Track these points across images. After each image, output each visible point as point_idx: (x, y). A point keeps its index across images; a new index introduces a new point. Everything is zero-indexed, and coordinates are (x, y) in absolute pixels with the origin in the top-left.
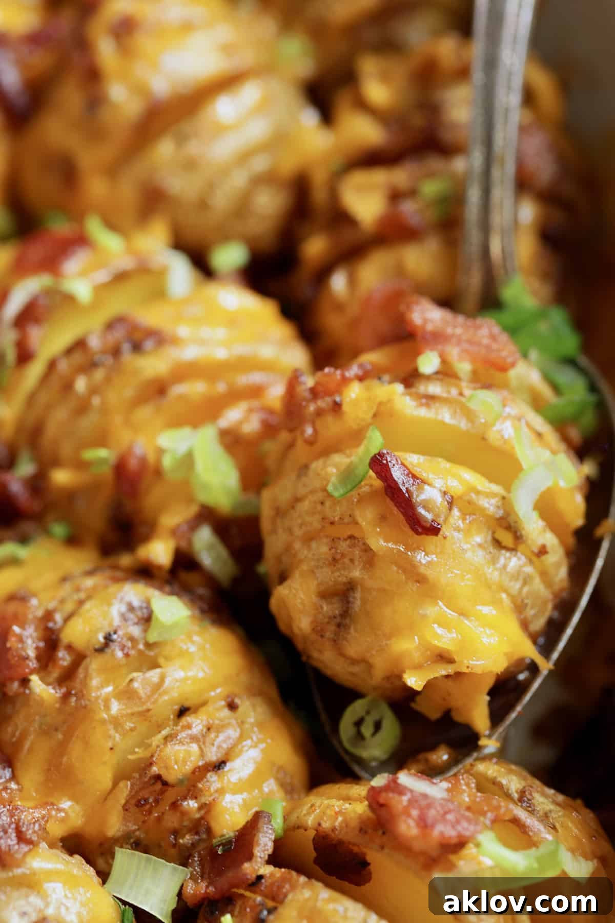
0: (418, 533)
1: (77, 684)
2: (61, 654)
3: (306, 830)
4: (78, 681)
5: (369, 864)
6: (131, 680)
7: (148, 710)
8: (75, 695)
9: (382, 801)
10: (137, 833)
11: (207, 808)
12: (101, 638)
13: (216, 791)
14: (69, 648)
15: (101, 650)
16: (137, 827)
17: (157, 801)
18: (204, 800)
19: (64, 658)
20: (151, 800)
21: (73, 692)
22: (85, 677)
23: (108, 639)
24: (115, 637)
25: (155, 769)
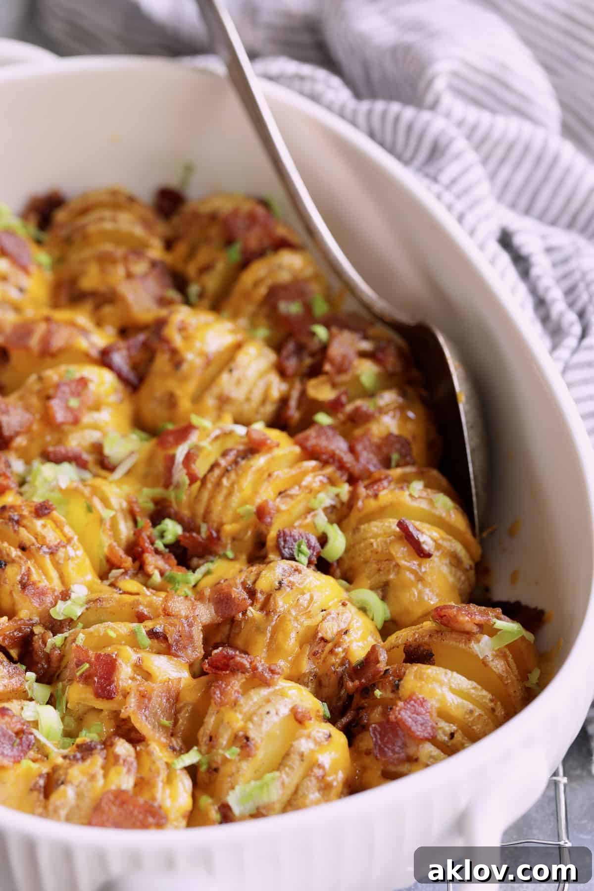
0: (421, 557)
1: (272, 607)
2: (259, 595)
3: (398, 647)
4: (272, 605)
5: (434, 655)
6: (298, 600)
7: (310, 612)
8: (272, 611)
9: (442, 614)
10: (315, 670)
11: (346, 651)
12: (277, 584)
13: (349, 642)
14: (261, 592)
15: (279, 589)
16: (315, 666)
17: (323, 651)
18: (345, 646)
19: (260, 597)
20: (320, 651)
21: (271, 610)
22: (275, 602)
23: (280, 583)
24: (283, 582)
25: (320, 635)
